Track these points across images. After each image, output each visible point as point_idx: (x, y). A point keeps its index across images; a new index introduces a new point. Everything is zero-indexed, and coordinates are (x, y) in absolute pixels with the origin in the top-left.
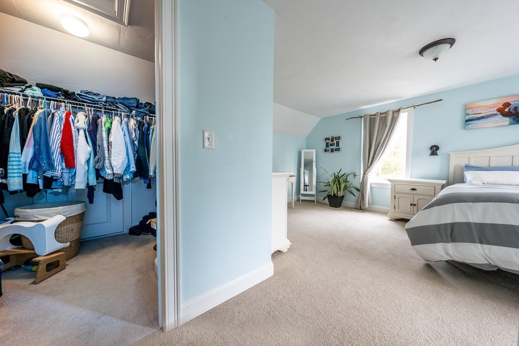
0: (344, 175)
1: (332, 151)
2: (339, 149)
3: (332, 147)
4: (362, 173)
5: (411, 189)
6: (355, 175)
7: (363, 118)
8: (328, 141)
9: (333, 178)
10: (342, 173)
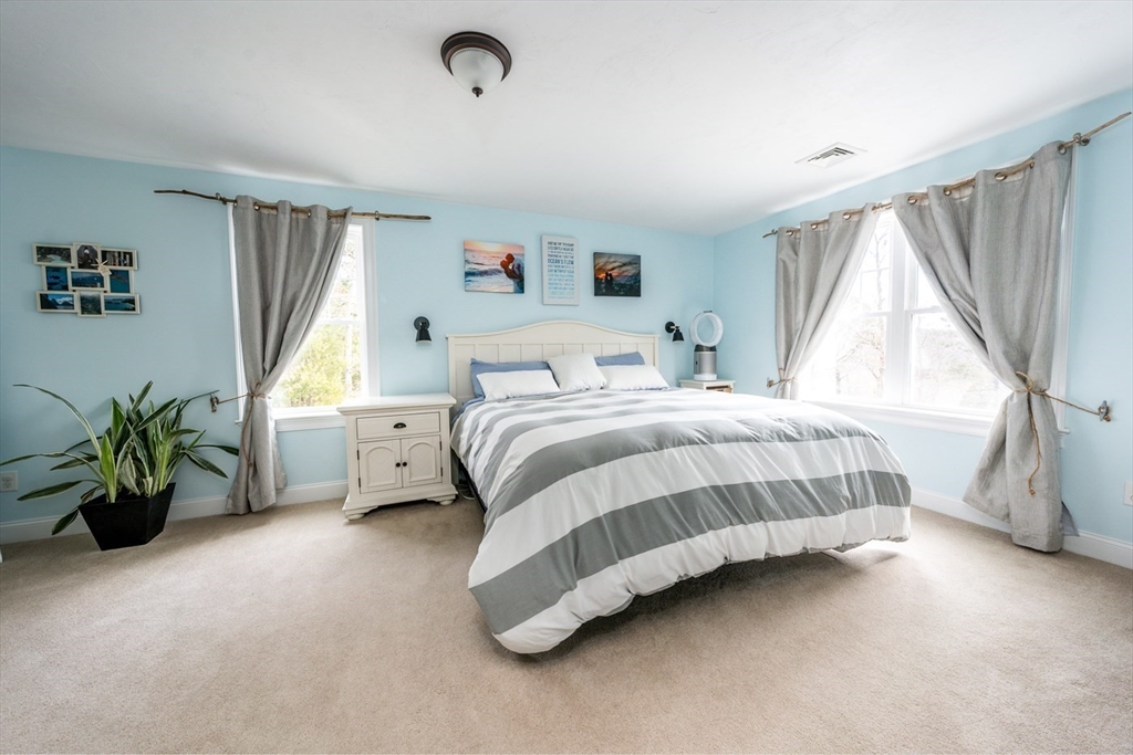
0: (166, 406)
1: (90, 306)
2: (132, 301)
3: (89, 292)
4: (243, 390)
5: (396, 426)
6: (214, 402)
7: (230, 205)
8: (57, 262)
9: (107, 421)
10: (156, 398)
